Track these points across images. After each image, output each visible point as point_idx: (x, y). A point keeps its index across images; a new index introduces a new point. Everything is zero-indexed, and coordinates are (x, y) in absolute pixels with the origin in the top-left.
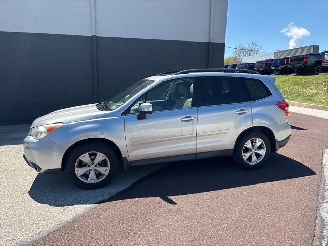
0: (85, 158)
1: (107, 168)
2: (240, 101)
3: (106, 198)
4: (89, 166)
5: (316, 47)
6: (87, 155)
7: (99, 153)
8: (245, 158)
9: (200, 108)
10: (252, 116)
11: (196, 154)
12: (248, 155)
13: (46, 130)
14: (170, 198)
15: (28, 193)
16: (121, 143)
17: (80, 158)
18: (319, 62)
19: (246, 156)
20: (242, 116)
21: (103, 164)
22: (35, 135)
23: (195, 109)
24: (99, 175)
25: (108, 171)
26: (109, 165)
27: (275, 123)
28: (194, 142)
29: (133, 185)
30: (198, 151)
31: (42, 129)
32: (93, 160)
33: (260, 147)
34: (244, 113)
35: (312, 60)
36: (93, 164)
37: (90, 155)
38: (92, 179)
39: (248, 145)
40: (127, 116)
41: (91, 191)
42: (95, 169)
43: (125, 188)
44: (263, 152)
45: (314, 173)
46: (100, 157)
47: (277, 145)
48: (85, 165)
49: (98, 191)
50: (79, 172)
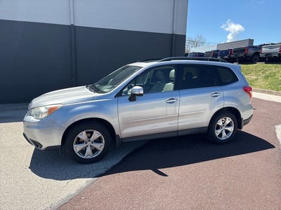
0: (83, 135)
1: (101, 144)
2: (213, 86)
3: (103, 171)
4: (86, 143)
5: (251, 41)
6: (84, 133)
7: (95, 132)
8: (217, 135)
9: (182, 91)
10: (224, 98)
11: (178, 131)
12: (219, 131)
13: (47, 110)
14: (160, 170)
15: (29, 168)
16: (114, 122)
17: (78, 136)
18: (257, 54)
19: (218, 132)
20: (216, 98)
21: (99, 141)
22: (36, 115)
23: (177, 92)
24: (95, 150)
25: (103, 147)
26: (104, 142)
27: (241, 105)
28: (176, 121)
29: (124, 159)
30: (180, 129)
31: (43, 109)
32: (89, 137)
33: (229, 125)
34: (217, 96)
35: (251, 52)
36: (89, 141)
37: (87, 133)
38: (89, 154)
39: (220, 123)
40: (120, 98)
41: (87, 165)
42: (91, 146)
43: (118, 162)
44: (231, 129)
45: (272, 147)
46: (96, 135)
47: (243, 123)
48: (82, 142)
49: (94, 165)
50: (77, 148)
